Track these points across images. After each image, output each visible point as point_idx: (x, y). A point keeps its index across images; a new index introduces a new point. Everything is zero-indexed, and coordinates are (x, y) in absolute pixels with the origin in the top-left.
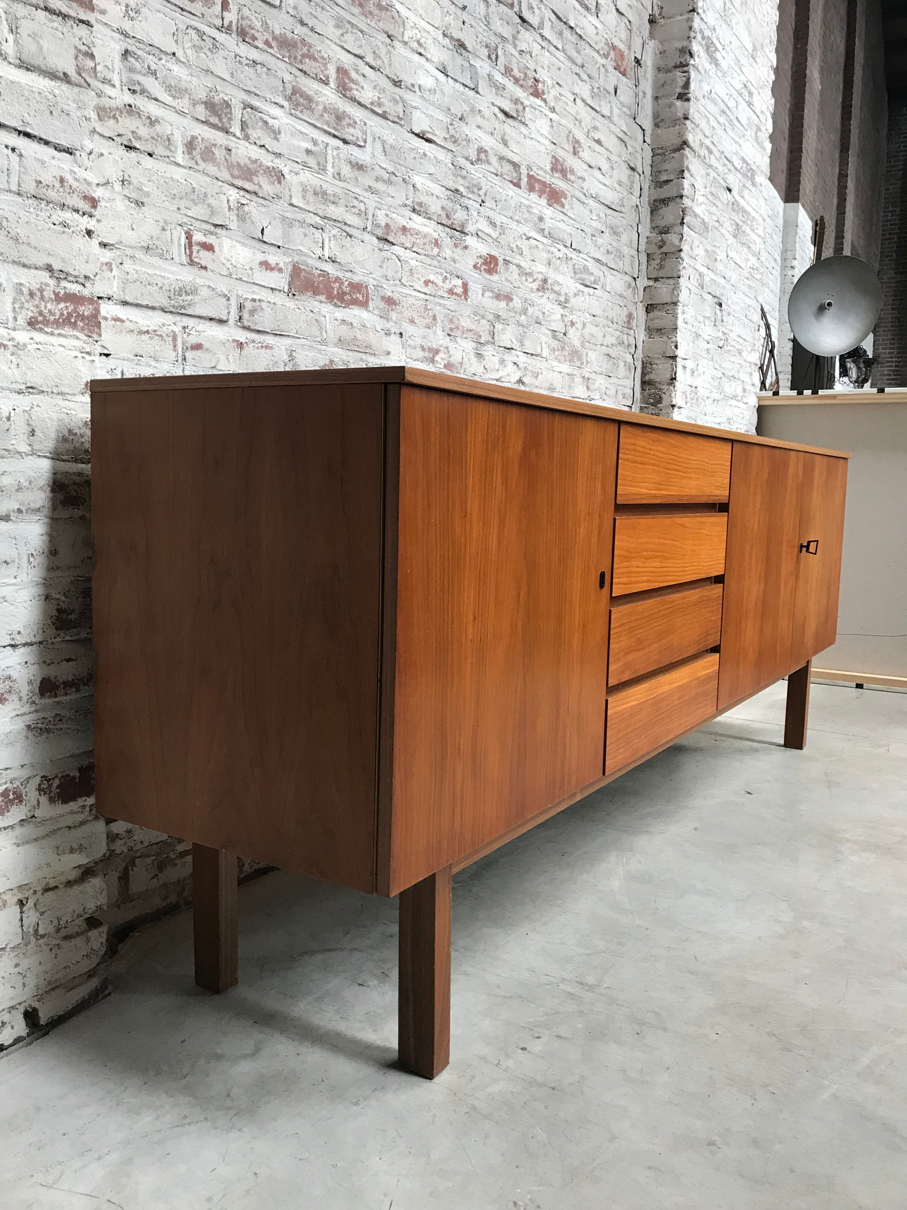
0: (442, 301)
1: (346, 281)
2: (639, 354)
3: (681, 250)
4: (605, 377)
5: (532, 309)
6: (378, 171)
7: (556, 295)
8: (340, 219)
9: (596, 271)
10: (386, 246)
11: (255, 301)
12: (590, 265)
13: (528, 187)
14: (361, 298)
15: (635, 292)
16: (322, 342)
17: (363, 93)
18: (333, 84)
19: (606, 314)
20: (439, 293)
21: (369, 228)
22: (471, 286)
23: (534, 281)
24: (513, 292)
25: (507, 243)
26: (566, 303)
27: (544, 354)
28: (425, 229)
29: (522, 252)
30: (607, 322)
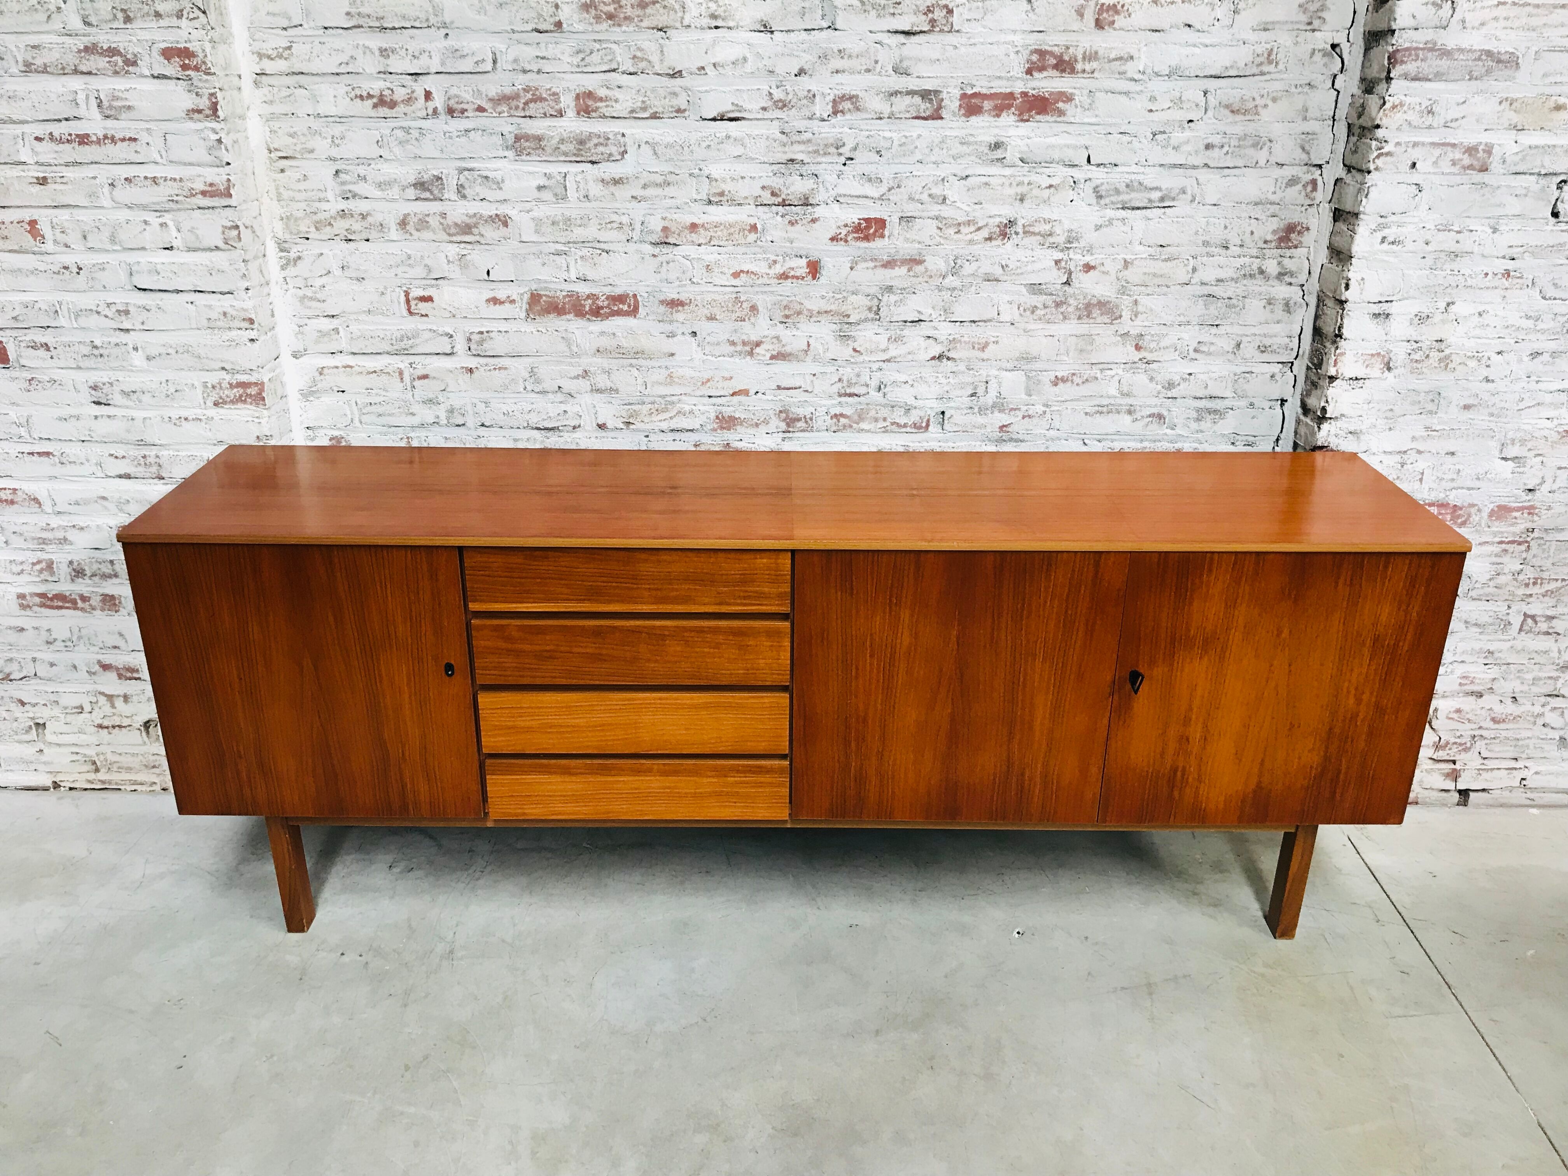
0: (767, 289)
1: (603, 295)
2: (1313, 286)
3: (1378, 126)
4: (1197, 327)
5: (975, 265)
6: (645, 178)
7: (1039, 238)
8: (590, 239)
9: (1170, 181)
10: (665, 249)
11: (482, 333)
12: (1151, 177)
13: (963, 111)
14: (625, 308)
15: (1315, 189)
16: (572, 356)
17: (617, 106)
18: (571, 113)
19: (1204, 238)
20: (760, 281)
21: (635, 239)
22: (828, 264)
23: (979, 229)
24: (924, 253)
25: (907, 197)
26: (1070, 242)
27: (1005, 317)
28: (731, 218)
29: (944, 199)
30: (1204, 250)
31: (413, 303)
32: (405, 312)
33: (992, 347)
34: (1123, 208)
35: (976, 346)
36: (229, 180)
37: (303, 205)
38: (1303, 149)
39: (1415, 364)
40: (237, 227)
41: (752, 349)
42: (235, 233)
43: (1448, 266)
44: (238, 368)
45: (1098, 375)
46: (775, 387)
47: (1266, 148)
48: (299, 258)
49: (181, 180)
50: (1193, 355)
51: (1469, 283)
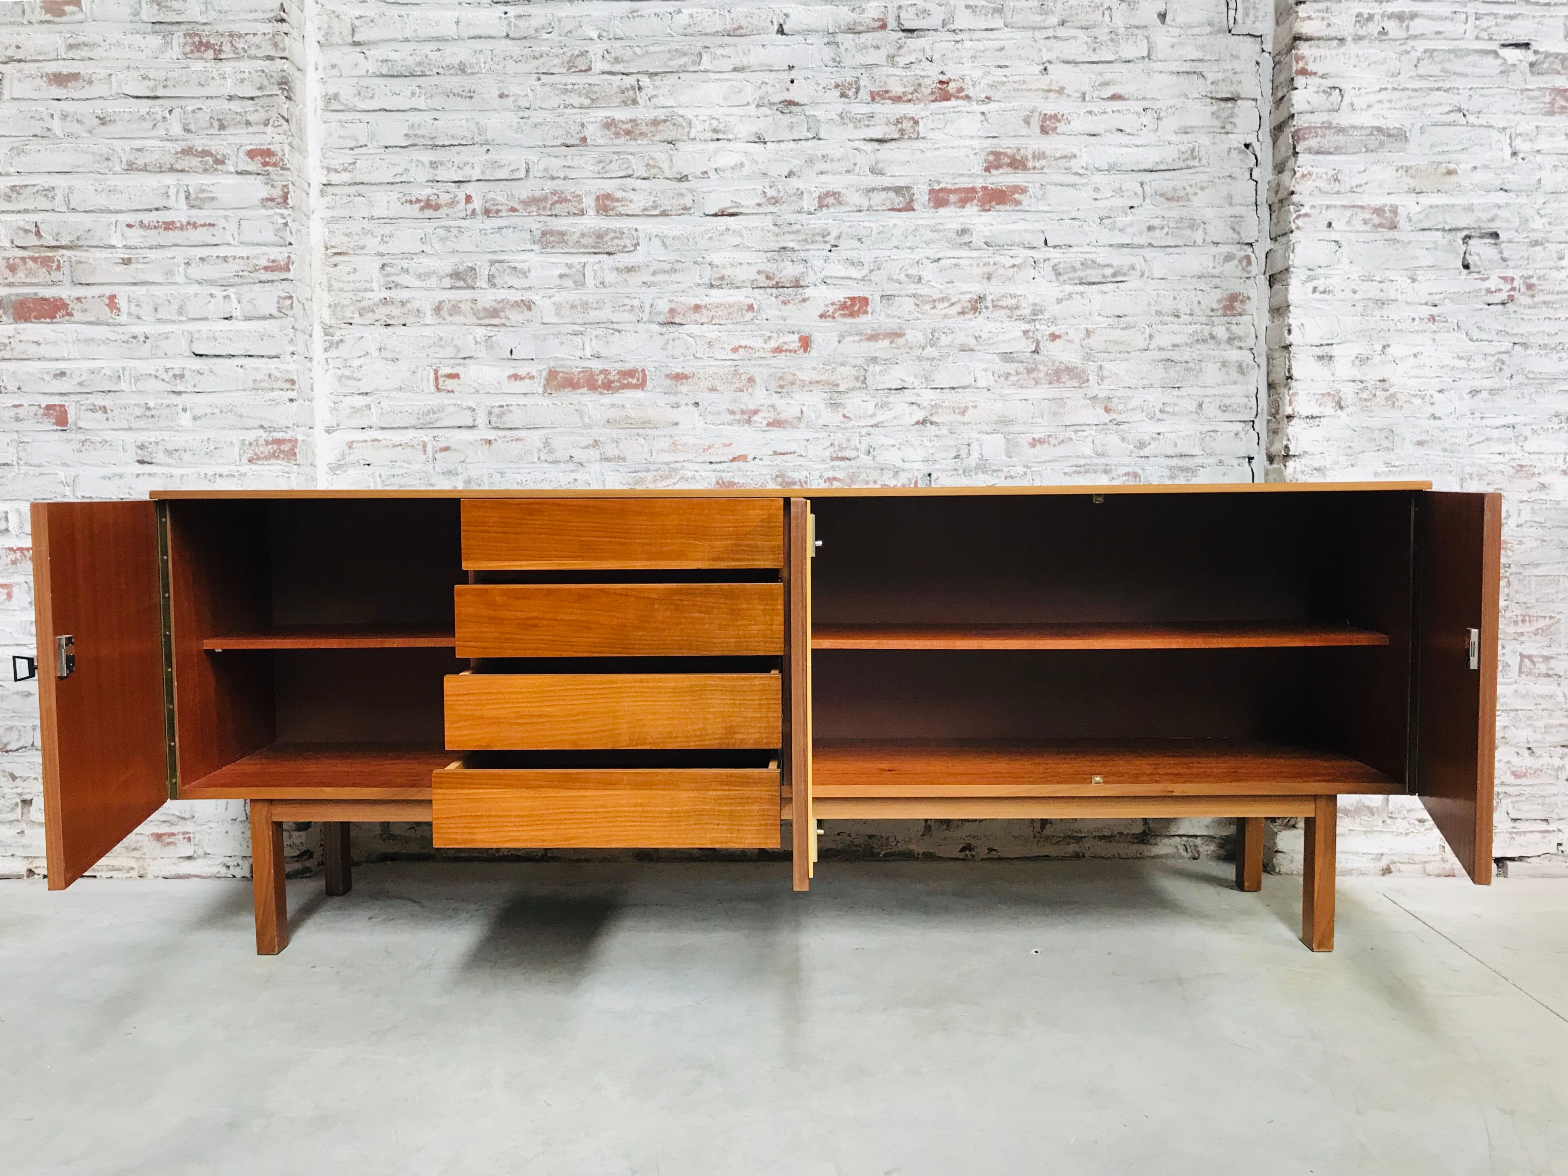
0: (763, 362)
1: (614, 371)
2: (1262, 349)
4: (1160, 390)
5: (950, 338)
6: (656, 265)
7: (1006, 311)
8: (605, 320)
9: (1120, 259)
10: (671, 329)
11: (502, 406)
12: (1102, 256)
13: (932, 204)
14: (634, 381)
15: (1249, 263)
16: (585, 427)
17: (632, 206)
18: (591, 212)
19: (1156, 308)
21: (645, 319)
23: (952, 304)
24: (904, 326)
25: (885, 277)
26: (1035, 315)
27: (981, 383)
28: (730, 300)
29: (920, 279)
30: (1158, 319)
31: (441, 380)
32: (433, 389)
33: (971, 411)
34: (1080, 284)
35: (957, 411)
36: (289, 257)
37: (350, 295)
38: (1234, 230)
39: (1365, 403)
40: (291, 297)
41: (750, 418)
42: (289, 302)
43: (1377, 313)
44: (275, 425)
45: (1073, 436)
46: (771, 452)
47: (1201, 230)
48: (342, 341)
49: (248, 258)
50: (1159, 415)
51: (1399, 327)
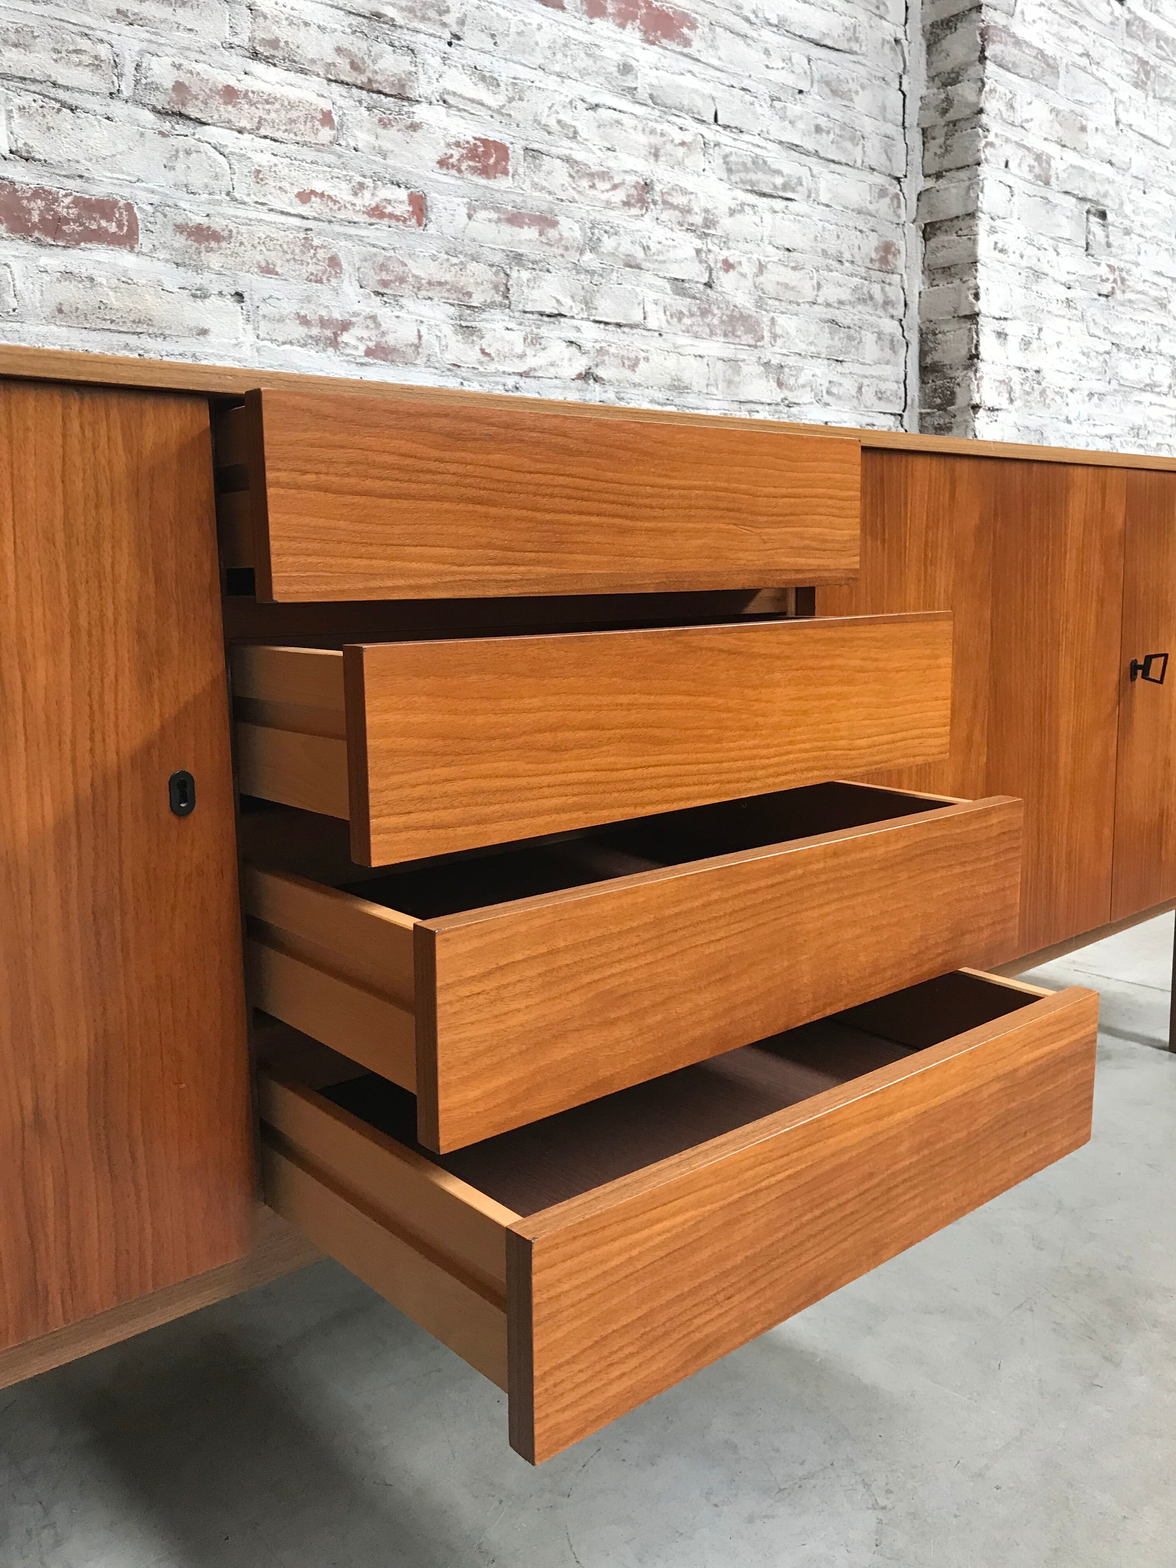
0: (352, 231)
1: (66, 196)
2: (914, 319)
3: (981, 111)
4: (826, 362)
5: (613, 241)
7: (677, 213)
8: (38, 75)
9: (789, 165)
10: (181, 127)
12: (772, 156)
13: (585, 7)
14: (113, 228)
15: (898, 204)
19: (822, 246)
20: (342, 215)
21: (125, 94)
22: (436, 200)
23: (615, 187)
24: (556, 209)
25: (530, 117)
26: (707, 226)
27: (652, 322)
29: (575, 133)
30: (824, 261)
33: (642, 365)
34: (752, 191)
35: (627, 362)
38: (886, 155)
39: (1026, 396)
41: (336, 335)
43: (1035, 287)
47: (860, 146)
50: (826, 397)
51: (1049, 307)
